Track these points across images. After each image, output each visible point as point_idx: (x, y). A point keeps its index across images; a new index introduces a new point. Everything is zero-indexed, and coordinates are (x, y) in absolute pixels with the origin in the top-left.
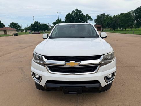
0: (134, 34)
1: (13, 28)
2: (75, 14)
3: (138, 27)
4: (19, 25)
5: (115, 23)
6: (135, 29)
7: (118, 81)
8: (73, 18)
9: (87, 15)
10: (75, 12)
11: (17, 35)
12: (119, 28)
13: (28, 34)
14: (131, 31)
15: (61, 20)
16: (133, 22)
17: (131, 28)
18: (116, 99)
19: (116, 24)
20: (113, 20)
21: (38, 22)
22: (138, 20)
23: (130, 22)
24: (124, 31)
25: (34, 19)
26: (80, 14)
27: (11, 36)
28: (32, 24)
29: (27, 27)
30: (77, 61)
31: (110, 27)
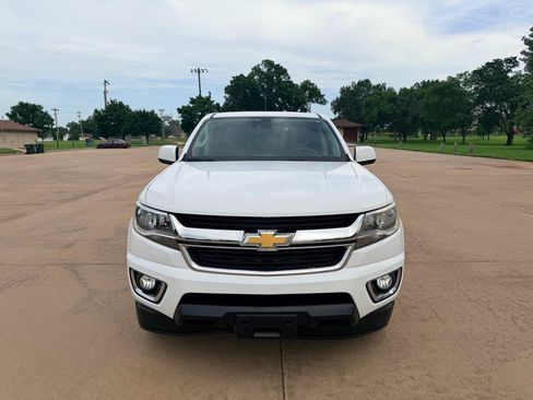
0: (471, 153)
1: (23, 124)
2: (261, 80)
3: (489, 132)
4: (46, 114)
5: (405, 114)
6: (476, 137)
7: (412, 307)
8: (255, 93)
9: (307, 85)
10: (262, 73)
11: (40, 149)
12: (420, 134)
13: (81, 147)
14: (463, 143)
15: (208, 98)
16: (468, 112)
17: (464, 133)
18: (405, 358)
19: (409, 120)
20: (399, 102)
21: (121, 103)
22: (488, 105)
23: (458, 114)
24: (439, 143)
25: (105, 93)
26: (279, 81)
27: (15, 152)
28: (99, 109)
29: (77, 121)
30: (281, 231)
31: (390, 129)
